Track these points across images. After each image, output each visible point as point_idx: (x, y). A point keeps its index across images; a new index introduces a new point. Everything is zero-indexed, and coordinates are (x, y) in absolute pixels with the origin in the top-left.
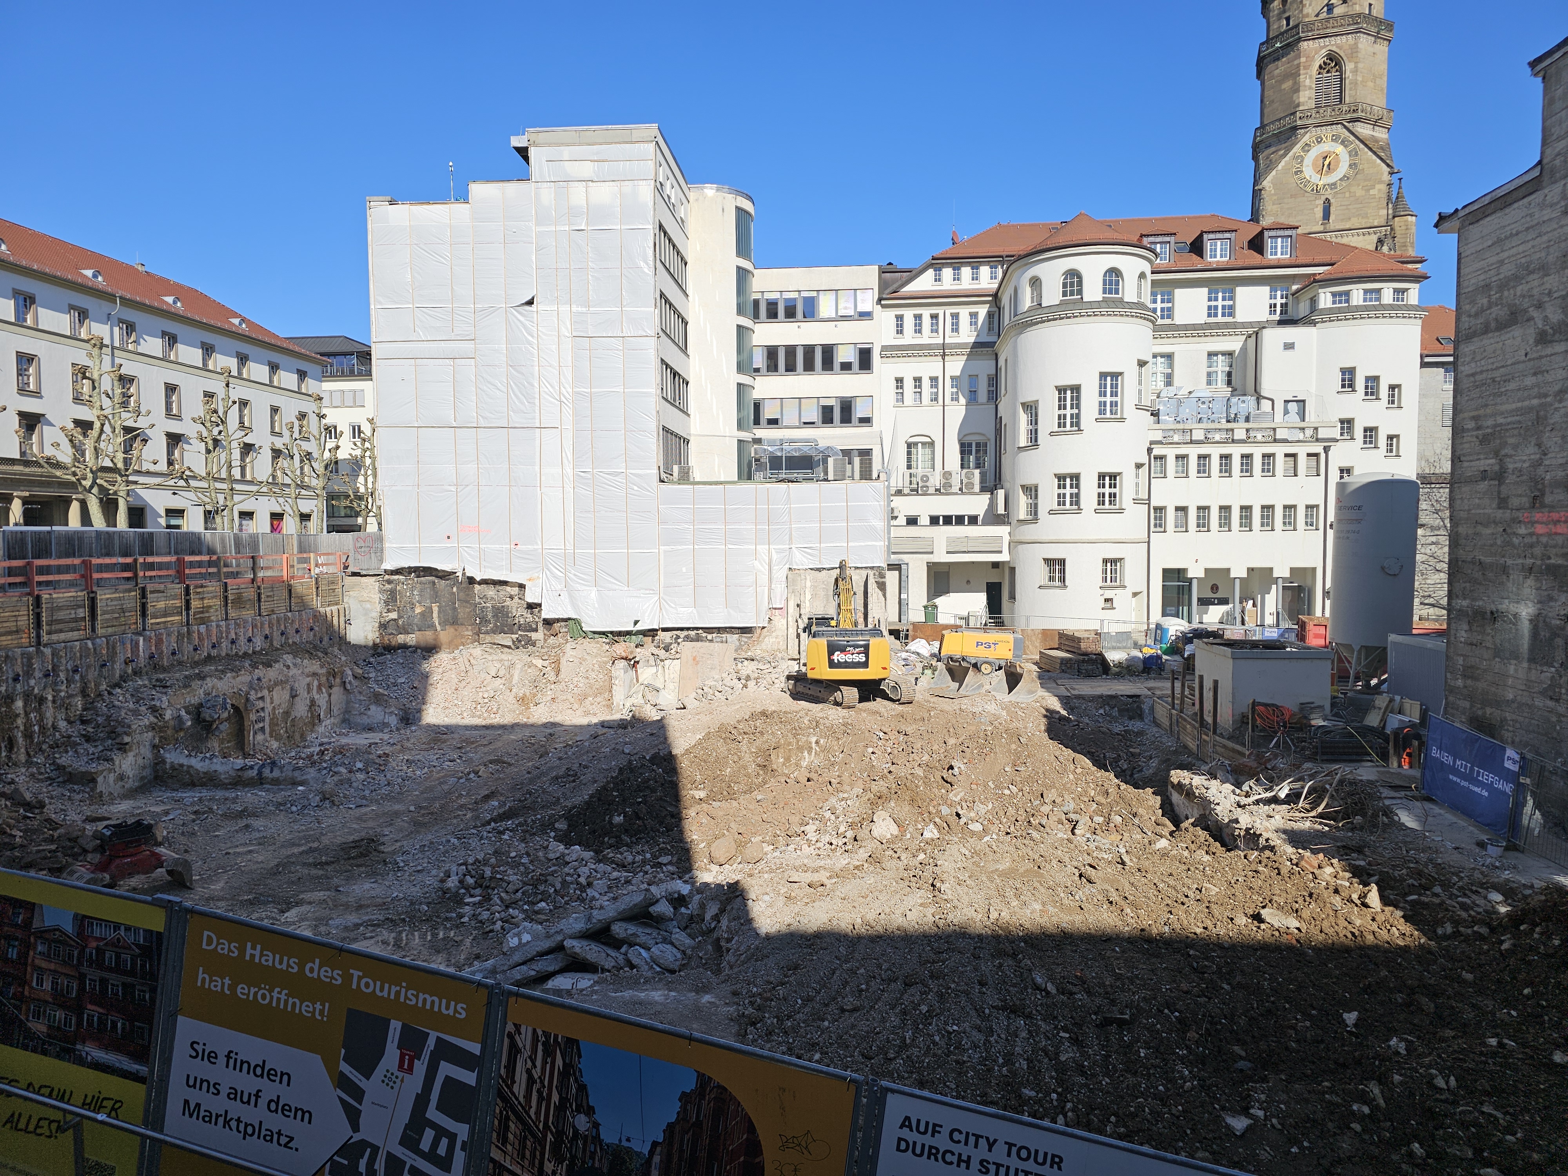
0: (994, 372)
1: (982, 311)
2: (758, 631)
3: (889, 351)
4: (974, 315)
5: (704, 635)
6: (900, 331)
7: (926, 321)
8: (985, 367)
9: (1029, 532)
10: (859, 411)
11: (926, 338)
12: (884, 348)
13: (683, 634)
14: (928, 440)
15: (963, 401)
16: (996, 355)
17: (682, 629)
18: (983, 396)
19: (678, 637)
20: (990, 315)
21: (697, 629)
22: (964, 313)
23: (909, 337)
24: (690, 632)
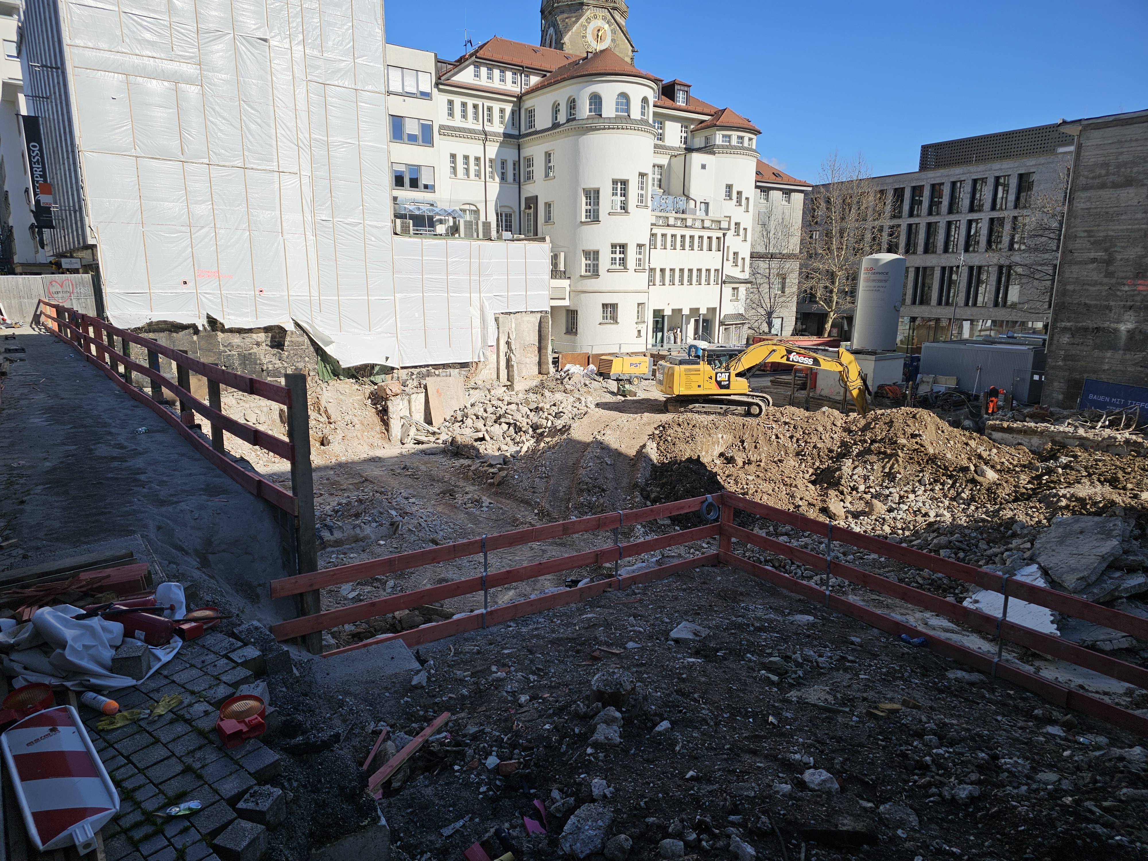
0: (517, 159)
1: (508, 108)
2: (474, 365)
3: (446, 130)
4: (502, 111)
5: (433, 371)
6: (451, 114)
7: (470, 110)
8: (511, 155)
9: (592, 284)
10: (424, 180)
11: (470, 124)
12: (441, 127)
13: (415, 371)
14: (474, 208)
15: (497, 179)
16: (519, 146)
17: (416, 367)
18: (510, 177)
19: (412, 374)
20: (513, 112)
21: (428, 366)
22: (496, 107)
23: (457, 122)
24: (422, 369)
